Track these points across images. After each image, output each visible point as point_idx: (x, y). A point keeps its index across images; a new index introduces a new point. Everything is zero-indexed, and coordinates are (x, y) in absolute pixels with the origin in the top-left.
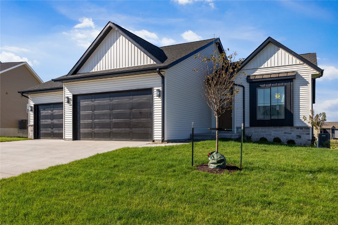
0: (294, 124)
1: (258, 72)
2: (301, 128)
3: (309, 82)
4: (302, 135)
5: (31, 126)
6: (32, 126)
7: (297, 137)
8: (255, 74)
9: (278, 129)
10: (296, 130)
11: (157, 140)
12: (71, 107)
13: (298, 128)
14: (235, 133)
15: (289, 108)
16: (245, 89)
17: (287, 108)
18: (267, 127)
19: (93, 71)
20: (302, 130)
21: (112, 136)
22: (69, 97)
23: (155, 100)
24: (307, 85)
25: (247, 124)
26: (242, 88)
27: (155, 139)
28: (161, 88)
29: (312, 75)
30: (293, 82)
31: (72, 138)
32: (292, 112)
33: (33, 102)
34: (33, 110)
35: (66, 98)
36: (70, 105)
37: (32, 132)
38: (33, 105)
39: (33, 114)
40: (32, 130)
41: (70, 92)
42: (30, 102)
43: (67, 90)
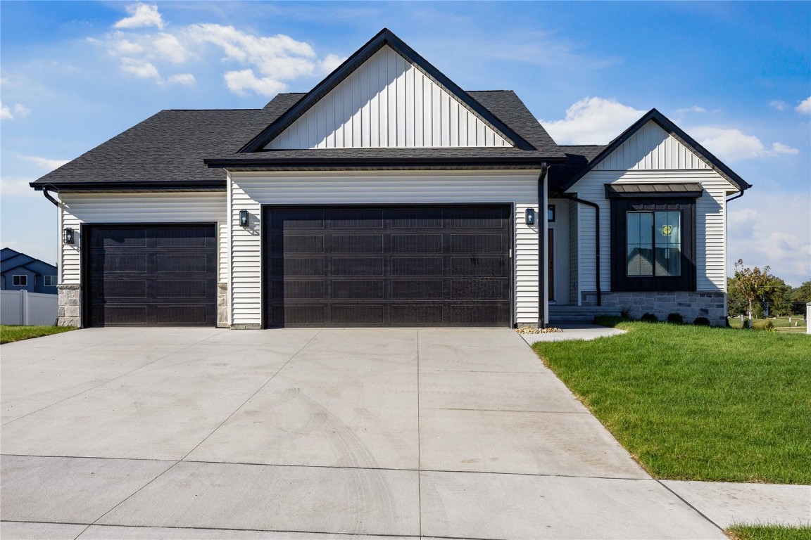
0: (698, 287)
1: (626, 179)
2: (709, 294)
3: (722, 206)
4: (710, 309)
5: (72, 288)
6: (75, 289)
7: (701, 312)
8: (620, 181)
9: (666, 296)
10: (699, 297)
11: (523, 323)
12: (259, 238)
13: (702, 294)
14: (580, 303)
15: (688, 257)
16: (600, 210)
17: (685, 254)
18: (645, 293)
20: (710, 298)
21: (388, 316)
22: (250, 212)
23: (518, 231)
24: (719, 212)
25: (605, 286)
26: (593, 210)
27: (519, 321)
28: (537, 205)
29: (727, 192)
30: (695, 203)
31: (260, 322)
32: (693, 262)
33: (79, 218)
34: (78, 240)
35: (238, 212)
36: (255, 233)
37: (73, 307)
38: (79, 227)
39: (79, 253)
40: (75, 301)
41: (252, 198)
42: (65, 217)
43: (241, 191)
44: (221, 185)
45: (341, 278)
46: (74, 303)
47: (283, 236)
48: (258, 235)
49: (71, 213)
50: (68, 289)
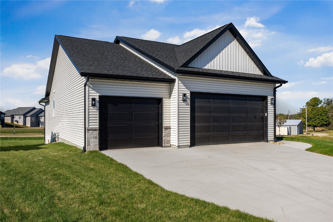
6: (96, 130)
11: (270, 140)
19: (206, 67)
21: (230, 139)
22: (186, 94)
23: (269, 106)
28: (273, 97)
31: (189, 144)
33: (98, 92)
34: (97, 104)
35: (182, 94)
36: (187, 104)
37: (95, 140)
38: (98, 97)
39: (98, 111)
40: (96, 136)
41: (187, 88)
42: (90, 92)
43: (182, 85)
44: (172, 81)
45: (215, 124)
46: (96, 138)
47: (195, 105)
48: (189, 105)
49: (94, 90)
50: (93, 130)
